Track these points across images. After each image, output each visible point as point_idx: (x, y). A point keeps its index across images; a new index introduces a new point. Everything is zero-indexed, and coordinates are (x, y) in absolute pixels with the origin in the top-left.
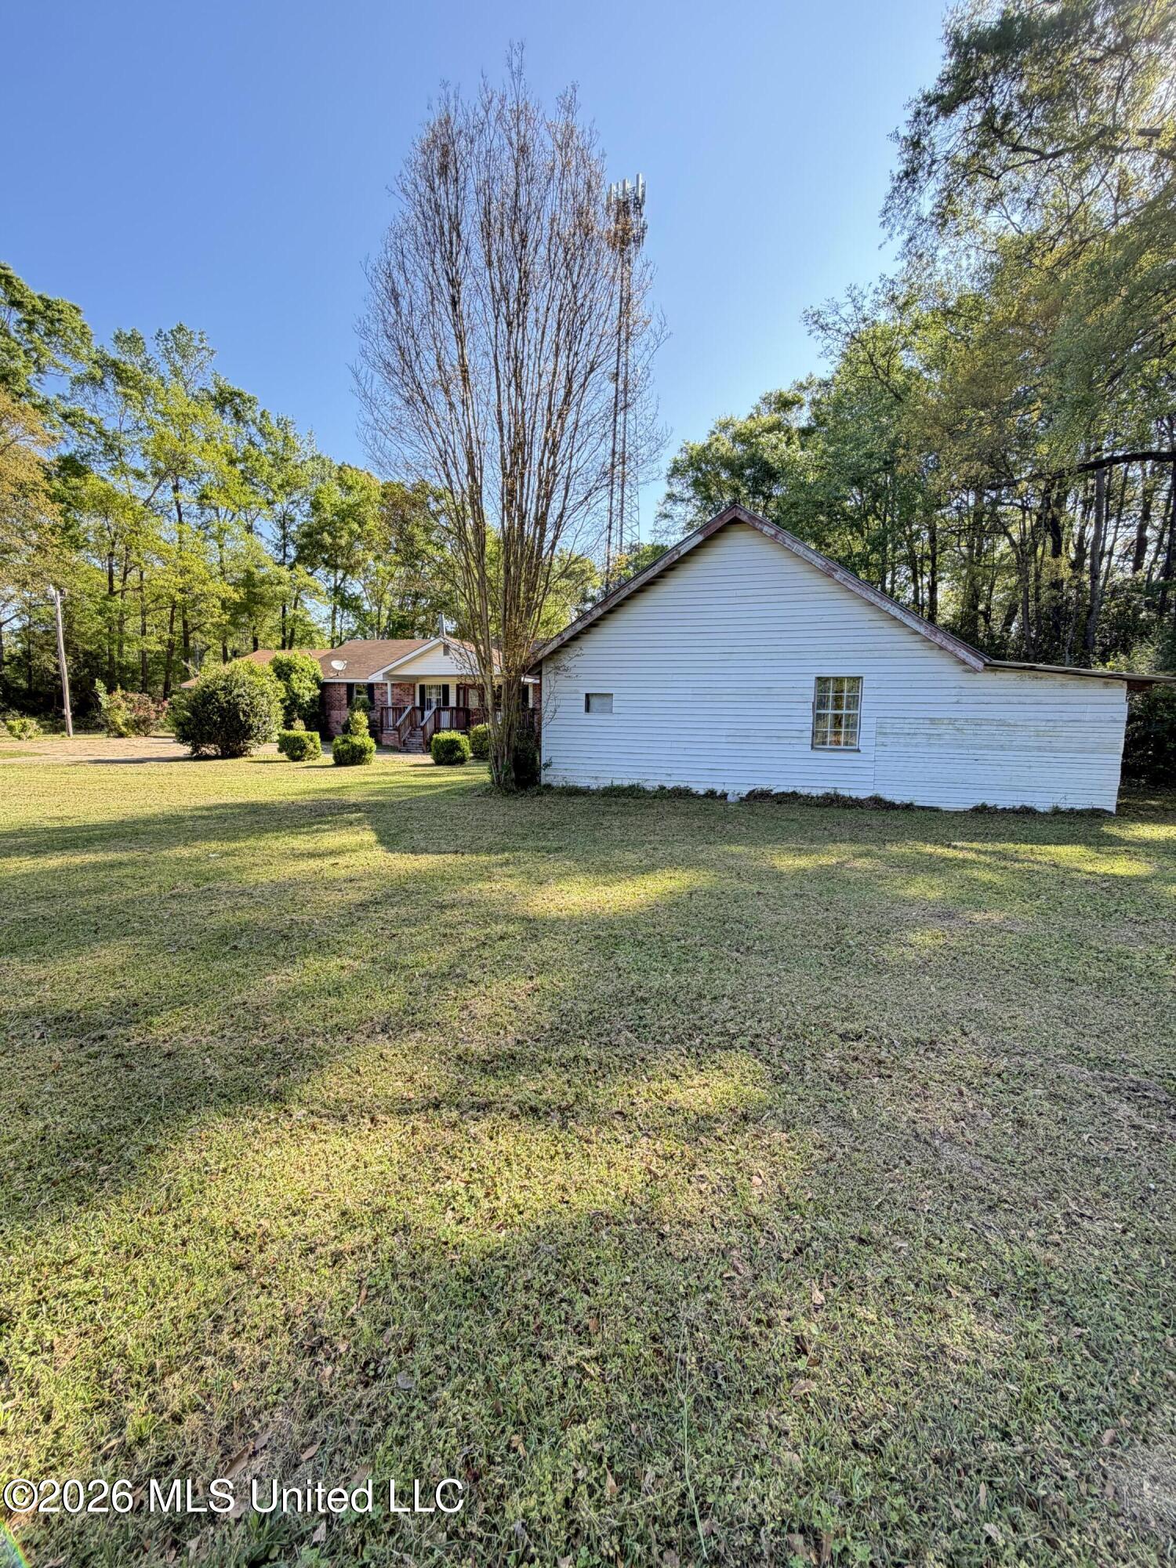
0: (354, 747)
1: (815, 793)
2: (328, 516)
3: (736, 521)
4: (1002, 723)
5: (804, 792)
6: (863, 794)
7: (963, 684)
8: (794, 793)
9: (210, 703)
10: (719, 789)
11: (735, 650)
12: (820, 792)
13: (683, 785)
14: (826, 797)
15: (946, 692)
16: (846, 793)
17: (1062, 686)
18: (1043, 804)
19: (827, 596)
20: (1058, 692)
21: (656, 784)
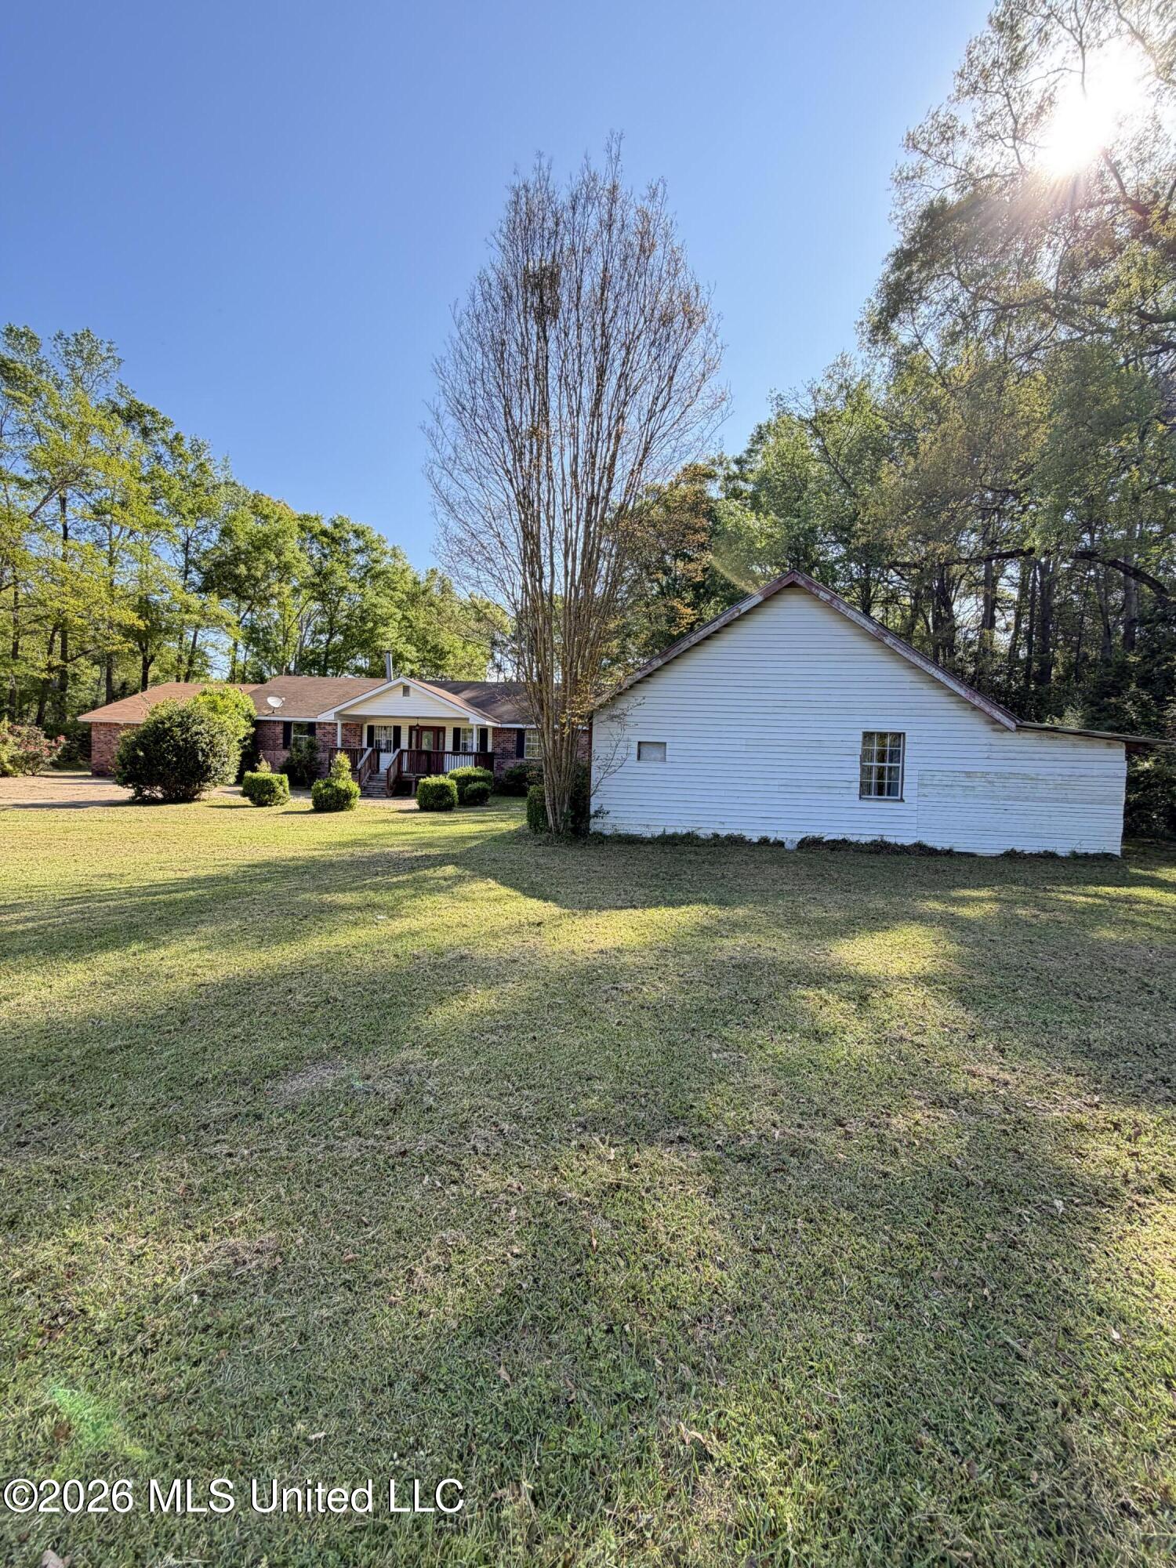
0: (339, 791)
1: (864, 840)
2: (243, 546)
3: (793, 585)
4: (1026, 777)
5: (854, 839)
6: (908, 841)
7: (992, 741)
8: (844, 841)
9: (163, 740)
10: (772, 837)
11: (788, 704)
12: (869, 839)
13: (736, 833)
14: (874, 843)
15: (978, 748)
16: (892, 840)
17: (1074, 746)
18: (1063, 850)
19: (870, 658)
20: (1070, 750)
21: (709, 832)
